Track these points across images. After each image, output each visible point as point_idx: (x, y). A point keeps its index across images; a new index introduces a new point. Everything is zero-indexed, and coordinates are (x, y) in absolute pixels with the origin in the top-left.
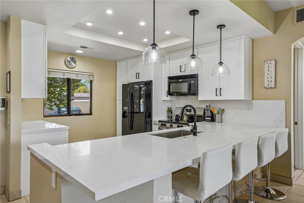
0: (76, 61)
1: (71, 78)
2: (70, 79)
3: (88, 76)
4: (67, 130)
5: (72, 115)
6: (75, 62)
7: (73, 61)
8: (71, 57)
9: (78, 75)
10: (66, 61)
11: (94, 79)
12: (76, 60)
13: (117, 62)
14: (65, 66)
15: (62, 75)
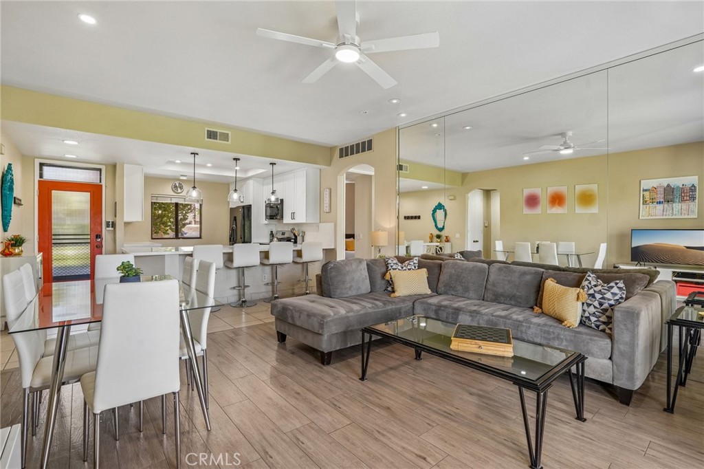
0: (183, 186)
1: (179, 202)
5: (180, 238)
7: (180, 186)
8: (179, 182)
10: (173, 187)
11: (203, 202)
14: (172, 191)
15: (170, 200)
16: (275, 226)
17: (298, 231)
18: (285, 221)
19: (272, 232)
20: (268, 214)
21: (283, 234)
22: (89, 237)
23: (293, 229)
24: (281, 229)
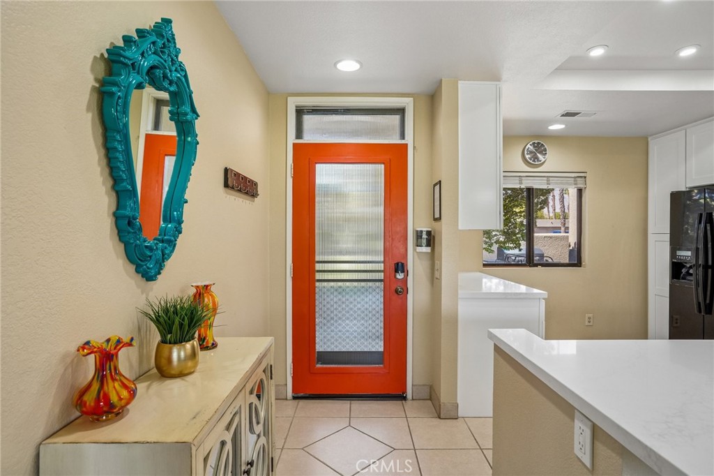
0: (545, 150)
1: (535, 187)
2: (533, 189)
3: (573, 179)
4: (543, 299)
5: (536, 265)
6: (544, 152)
7: (539, 151)
8: (536, 142)
9: (551, 179)
10: (526, 152)
11: (587, 185)
12: (546, 146)
13: (649, 139)
14: (523, 163)
15: (518, 181)
22: (381, 267)
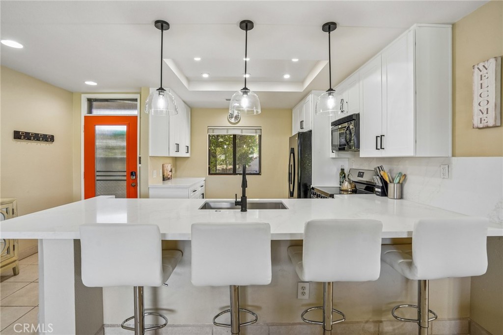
2: (236, 135)
3: (255, 130)
5: (237, 174)
6: (238, 117)
9: (243, 130)
10: (229, 117)
11: (262, 133)
13: (292, 110)
14: (228, 122)
15: (226, 131)
16: (347, 162)
17: (390, 171)
18: (363, 153)
19: (343, 170)
20: (337, 143)
21: (361, 174)
22: (125, 174)
23: (380, 168)
24: (357, 166)
